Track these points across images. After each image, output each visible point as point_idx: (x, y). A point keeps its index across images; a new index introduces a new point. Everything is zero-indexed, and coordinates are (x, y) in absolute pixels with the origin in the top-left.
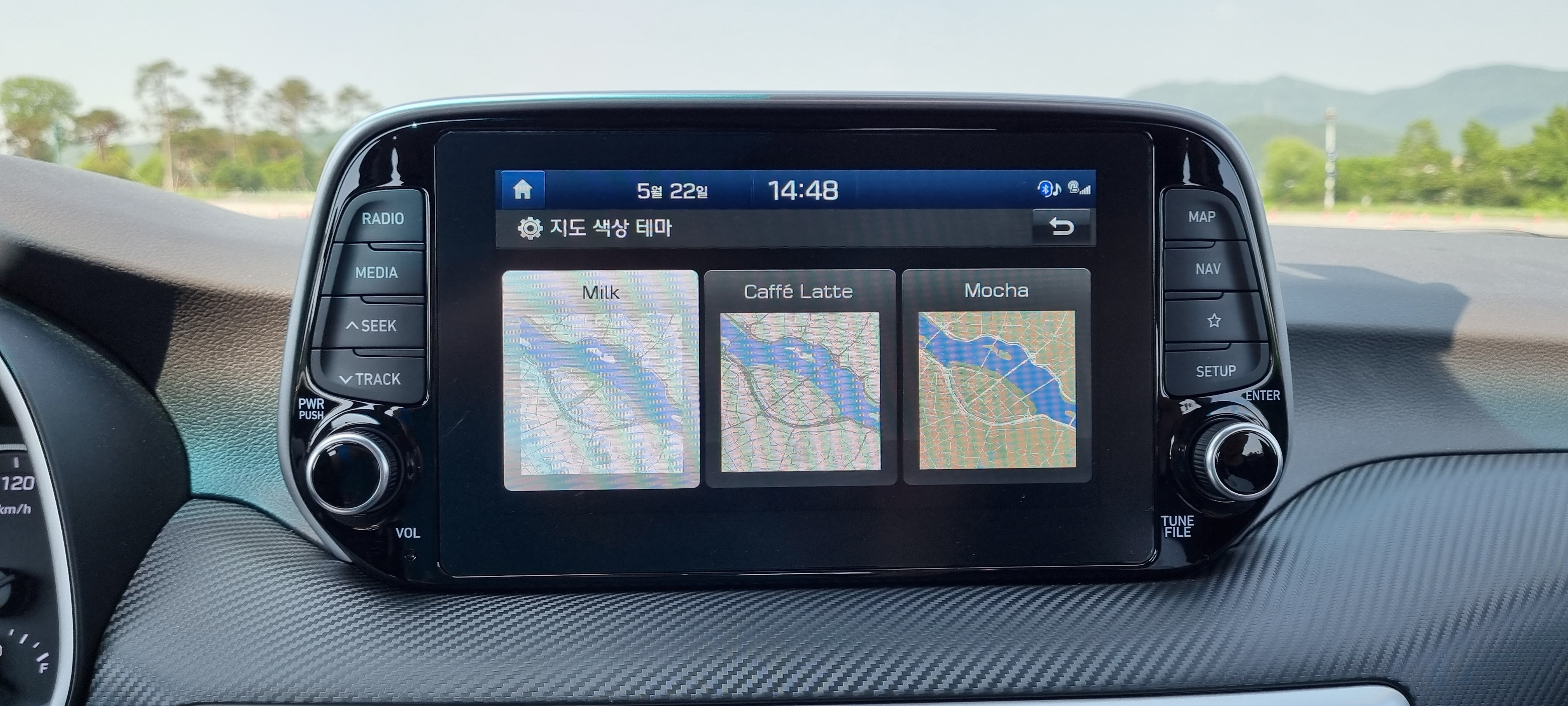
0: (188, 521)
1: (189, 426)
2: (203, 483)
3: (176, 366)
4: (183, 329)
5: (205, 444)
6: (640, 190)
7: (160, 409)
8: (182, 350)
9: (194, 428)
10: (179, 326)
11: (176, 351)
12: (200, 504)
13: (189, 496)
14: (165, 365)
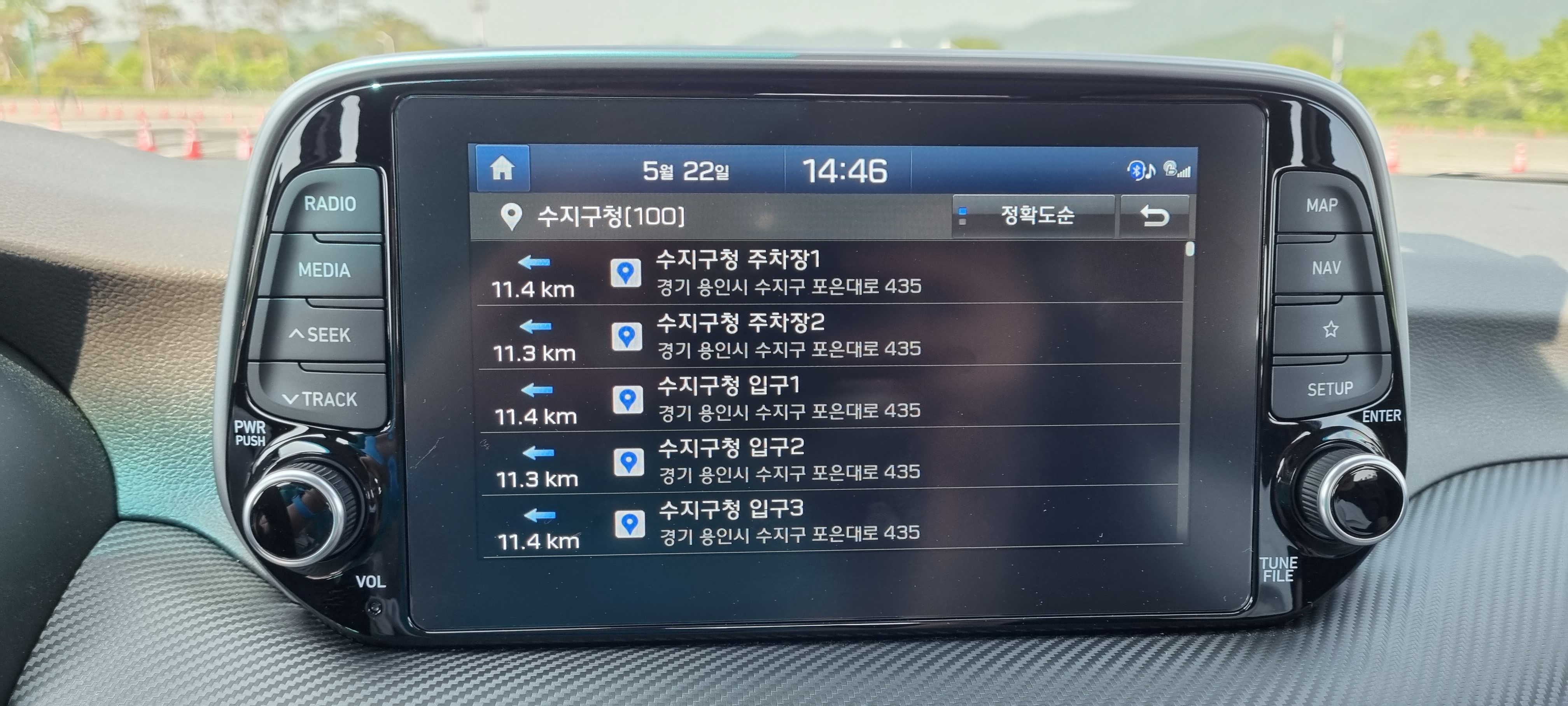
0: (113, 552)
1: (115, 435)
2: (134, 501)
3: (96, 365)
4: (101, 321)
5: (134, 455)
6: (646, 169)
7: (79, 415)
8: (103, 346)
9: (119, 437)
10: (97, 317)
11: (95, 346)
12: (129, 529)
13: (117, 519)
14: (82, 363)
